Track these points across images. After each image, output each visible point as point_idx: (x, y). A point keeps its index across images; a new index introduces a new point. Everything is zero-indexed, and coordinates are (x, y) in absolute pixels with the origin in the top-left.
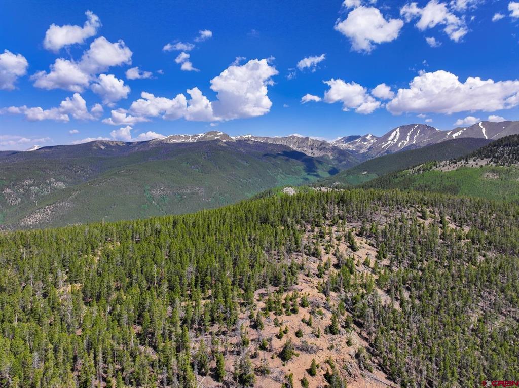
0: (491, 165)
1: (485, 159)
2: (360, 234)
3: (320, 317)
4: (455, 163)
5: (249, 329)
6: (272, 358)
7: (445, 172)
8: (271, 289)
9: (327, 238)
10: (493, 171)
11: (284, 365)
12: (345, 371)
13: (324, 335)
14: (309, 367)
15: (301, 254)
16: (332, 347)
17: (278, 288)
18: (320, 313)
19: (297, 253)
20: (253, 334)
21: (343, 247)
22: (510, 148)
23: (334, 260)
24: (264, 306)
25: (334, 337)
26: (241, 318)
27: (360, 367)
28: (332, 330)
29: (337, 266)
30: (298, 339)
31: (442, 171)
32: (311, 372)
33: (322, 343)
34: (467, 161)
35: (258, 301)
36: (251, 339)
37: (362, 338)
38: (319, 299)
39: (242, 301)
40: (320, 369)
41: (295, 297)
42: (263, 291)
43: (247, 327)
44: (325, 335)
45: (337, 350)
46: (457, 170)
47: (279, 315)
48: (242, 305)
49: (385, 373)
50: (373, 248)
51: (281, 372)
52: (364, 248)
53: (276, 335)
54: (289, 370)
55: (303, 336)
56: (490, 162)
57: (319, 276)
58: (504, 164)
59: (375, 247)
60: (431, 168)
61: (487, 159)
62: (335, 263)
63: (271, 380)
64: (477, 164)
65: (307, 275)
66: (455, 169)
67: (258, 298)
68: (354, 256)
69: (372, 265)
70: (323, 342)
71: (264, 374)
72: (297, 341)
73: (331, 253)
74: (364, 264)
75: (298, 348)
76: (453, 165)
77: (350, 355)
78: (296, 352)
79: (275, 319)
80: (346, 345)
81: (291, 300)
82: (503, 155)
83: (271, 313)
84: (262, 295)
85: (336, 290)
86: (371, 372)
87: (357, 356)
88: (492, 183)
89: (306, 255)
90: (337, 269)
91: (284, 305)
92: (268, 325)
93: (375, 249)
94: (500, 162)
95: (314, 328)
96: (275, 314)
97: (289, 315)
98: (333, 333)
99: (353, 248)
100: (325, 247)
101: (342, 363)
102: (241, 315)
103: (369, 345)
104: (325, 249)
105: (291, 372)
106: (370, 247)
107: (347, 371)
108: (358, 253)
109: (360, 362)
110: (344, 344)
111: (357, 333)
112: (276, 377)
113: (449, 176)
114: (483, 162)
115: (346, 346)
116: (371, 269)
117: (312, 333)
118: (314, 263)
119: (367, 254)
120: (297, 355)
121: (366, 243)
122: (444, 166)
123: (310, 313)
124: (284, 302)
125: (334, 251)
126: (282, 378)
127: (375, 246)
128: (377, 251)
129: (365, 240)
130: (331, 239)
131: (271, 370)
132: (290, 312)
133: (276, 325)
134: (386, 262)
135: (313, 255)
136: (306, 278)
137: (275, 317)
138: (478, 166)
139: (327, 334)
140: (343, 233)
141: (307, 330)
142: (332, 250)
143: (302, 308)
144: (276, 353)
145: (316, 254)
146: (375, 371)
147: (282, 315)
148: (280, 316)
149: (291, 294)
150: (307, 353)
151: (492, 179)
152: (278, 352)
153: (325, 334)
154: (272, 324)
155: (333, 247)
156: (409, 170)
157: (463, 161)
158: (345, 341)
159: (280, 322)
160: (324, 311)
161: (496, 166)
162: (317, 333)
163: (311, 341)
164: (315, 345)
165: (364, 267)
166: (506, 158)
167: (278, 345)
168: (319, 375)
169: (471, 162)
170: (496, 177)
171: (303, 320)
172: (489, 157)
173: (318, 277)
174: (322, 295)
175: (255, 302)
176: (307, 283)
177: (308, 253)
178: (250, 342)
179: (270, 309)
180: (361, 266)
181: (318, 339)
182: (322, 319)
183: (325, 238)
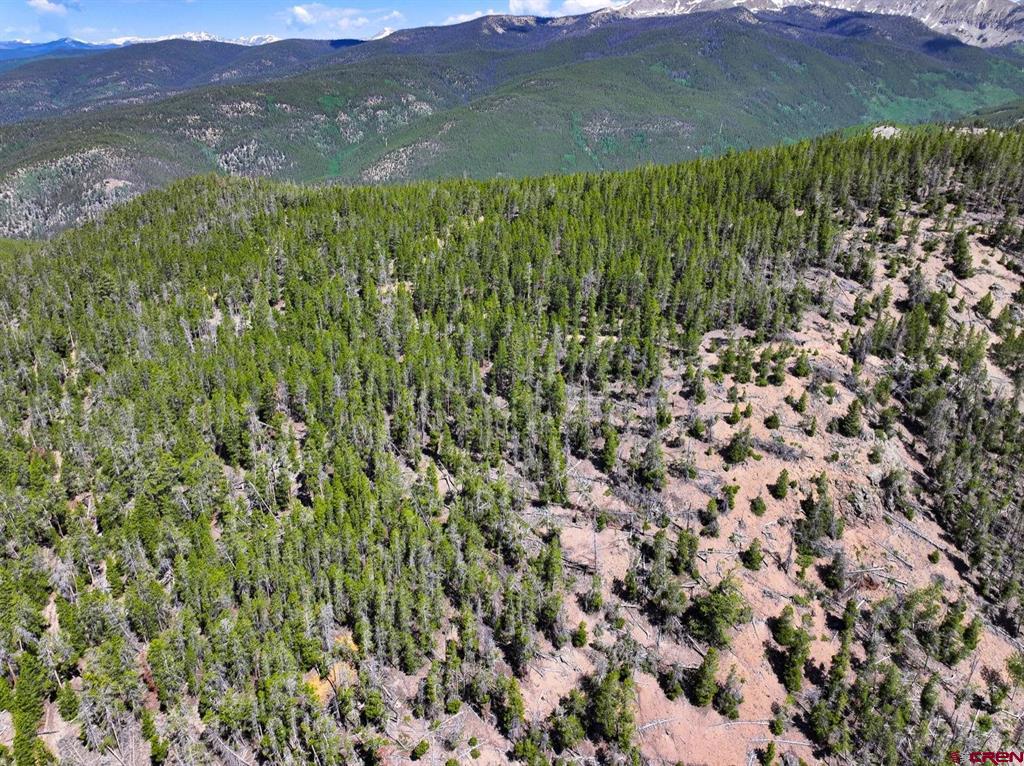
2: (991, 241)
3: (827, 399)
5: (678, 397)
6: (707, 454)
8: (740, 332)
9: (902, 242)
11: (726, 470)
12: (850, 504)
13: (825, 433)
14: (773, 482)
15: (827, 272)
16: (835, 457)
17: (753, 334)
18: (829, 392)
19: (816, 269)
20: (683, 407)
21: (933, 270)
23: (900, 292)
24: (716, 361)
25: (845, 440)
26: (666, 377)
27: (886, 505)
28: (844, 427)
29: (902, 306)
30: (768, 432)
32: (776, 491)
33: (816, 447)
35: (708, 351)
36: (677, 414)
37: (912, 455)
38: (836, 366)
39: (676, 348)
40: (796, 489)
41: (783, 354)
42: (719, 334)
43: (674, 393)
44: (827, 435)
45: (843, 464)
47: (743, 383)
48: (675, 353)
49: (944, 527)
50: (1016, 276)
51: (718, 480)
52: (989, 272)
53: (725, 417)
54: (734, 480)
55: (780, 428)
57: (854, 320)
62: (902, 299)
63: (695, 489)
65: (825, 316)
67: (708, 347)
68: (954, 288)
69: (995, 313)
70: (818, 446)
71: (685, 476)
72: (765, 435)
73: (899, 275)
74: (975, 309)
75: (762, 446)
77: (869, 478)
78: (756, 452)
79: (732, 389)
80: (867, 459)
81: (774, 359)
83: (727, 377)
84: (718, 342)
85: (884, 353)
86: (910, 519)
87: (886, 483)
89: (838, 274)
90: (903, 311)
91: (756, 367)
92: (715, 397)
93: (1020, 278)
95: (806, 417)
96: (735, 379)
97: (761, 385)
98: (845, 433)
99: (959, 270)
100: (887, 262)
101: (846, 489)
102: (668, 371)
103: (925, 471)
104: (887, 267)
105: (737, 483)
106: (1007, 273)
107: (853, 505)
108: (968, 283)
109: (887, 495)
110: (863, 457)
111: (905, 443)
112: (706, 486)
115: (867, 461)
116: (989, 322)
117: (800, 425)
118: (851, 292)
119: (990, 288)
120: (758, 458)
121: (999, 263)
123: (807, 388)
124: (758, 359)
125: (907, 274)
126: (717, 489)
129: (998, 255)
130: (909, 246)
131: (701, 472)
132: (765, 380)
133: (732, 398)
135: (855, 276)
136: (821, 320)
137: (732, 384)
139: (831, 432)
140: (947, 233)
141: (790, 417)
142: (905, 270)
143: (793, 378)
144: (717, 447)
145: (862, 275)
146: (918, 518)
147: (748, 383)
148: (744, 385)
149: (776, 348)
150: (778, 458)
152: (721, 446)
153: (827, 431)
154: (724, 396)
155: (907, 263)
158: (866, 451)
159: (740, 395)
160: (838, 388)
162: (809, 428)
163: (792, 438)
164: (800, 447)
165: (973, 314)
167: (723, 433)
168: (790, 500)
171: (788, 400)
173: (851, 322)
174: (846, 358)
175: (701, 352)
176: (819, 331)
177: (842, 271)
178: (673, 419)
179: (726, 369)
180: (965, 311)
181: (809, 438)
182: (829, 403)
183: (895, 243)
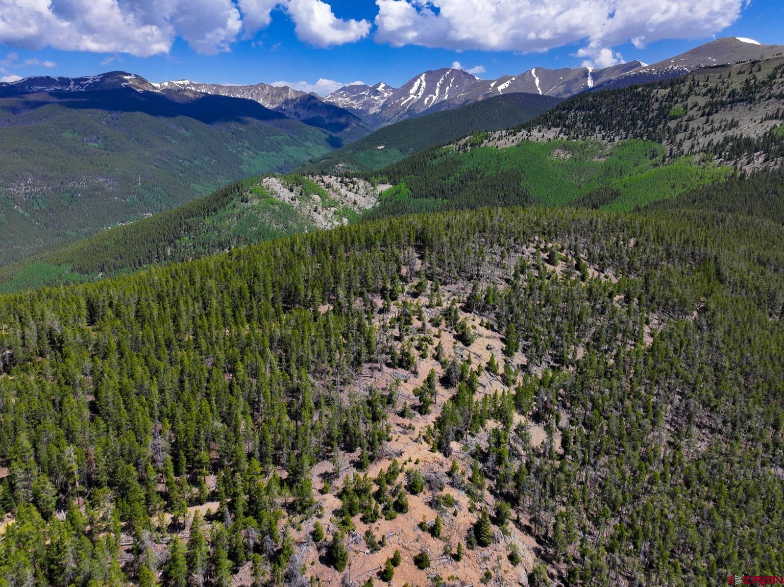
0: (562, 138)
1: (553, 129)
2: (467, 308)
3: (451, 510)
4: (515, 135)
5: (321, 568)
7: (503, 149)
8: (344, 459)
9: (416, 324)
10: (565, 147)
13: (468, 551)
15: (378, 365)
16: (488, 575)
17: (355, 456)
18: (449, 502)
19: (369, 365)
20: (332, 579)
21: (447, 340)
22: (584, 113)
23: (440, 372)
24: (338, 504)
25: (486, 552)
26: (295, 544)
28: (479, 537)
29: (446, 382)
30: (422, 574)
31: (497, 147)
33: (468, 570)
34: (529, 131)
35: (322, 492)
37: (522, 530)
38: (436, 467)
41: (393, 472)
42: (327, 466)
43: (313, 564)
44: (470, 552)
45: (497, 580)
46: (518, 145)
47: (373, 522)
48: (291, 508)
50: (494, 334)
52: (480, 336)
53: (378, 574)
55: (432, 564)
56: (559, 134)
57: (422, 410)
58: (578, 137)
59: (496, 331)
60: (482, 142)
61: (556, 129)
62: (442, 376)
64: (543, 136)
65: (402, 414)
66: (514, 144)
67: (320, 486)
68: (469, 356)
69: (501, 370)
70: (469, 568)
72: (423, 580)
73: (429, 355)
74: (487, 369)
76: (512, 138)
77: (521, 584)
79: (368, 533)
80: (508, 563)
81: (389, 482)
82: (575, 123)
83: (356, 520)
84: (327, 477)
85: (459, 436)
87: (531, 579)
88: (563, 165)
89: (389, 365)
90: (447, 388)
91: (378, 496)
92: (355, 551)
93: (498, 335)
94: (572, 133)
95: (446, 540)
96: (364, 520)
97: (391, 518)
98: (483, 544)
99: (463, 338)
100: (416, 343)
102: (293, 534)
103: (537, 542)
104: (418, 348)
106: (489, 333)
108: (473, 348)
110: (505, 563)
113: (507, 155)
114: (551, 134)
115: (511, 566)
116: (499, 377)
117: (445, 553)
118: (406, 381)
119: (487, 349)
121: (481, 325)
122: (499, 140)
123: (430, 504)
124: (375, 488)
125: (434, 351)
127: (496, 327)
128: (502, 340)
129: (478, 320)
130: (424, 325)
132: (392, 511)
133: (374, 546)
134: (519, 358)
135: (400, 365)
136: (400, 420)
137: (365, 528)
138: (545, 140)
139: (472, 549)
140: (439, 308)
141: (434, 547)
142: (431, 350)
143: (412, 496)
145: (404, 362)
147: (379, 521)
148: (376, 525)
149: (384, 465)
151: (564, 159)
153: (468, 548)
154: (363, 546)
155: (430, 342)
156: (451, 145)
157: (524, 132)
158: (505, 555)
159: (378, 538)
160: (454, 493)
161: (568, 139)
162: (454, 551)
163: (448, 572)
164: (457, 578)
165: (488, 375)
166: (579, 127)
169: (535, 133)
170: (568, 157)
171: (421, 526)
172: (559, 127)
173: (421, 413)
174: (439, 455)
175: (317, 498)
176: (405, 433)
177: (389, 361)
179: (351, 510)
180: (483, 374)
181: (459, 563)
182: (455, 514)
183: (411, 324)
